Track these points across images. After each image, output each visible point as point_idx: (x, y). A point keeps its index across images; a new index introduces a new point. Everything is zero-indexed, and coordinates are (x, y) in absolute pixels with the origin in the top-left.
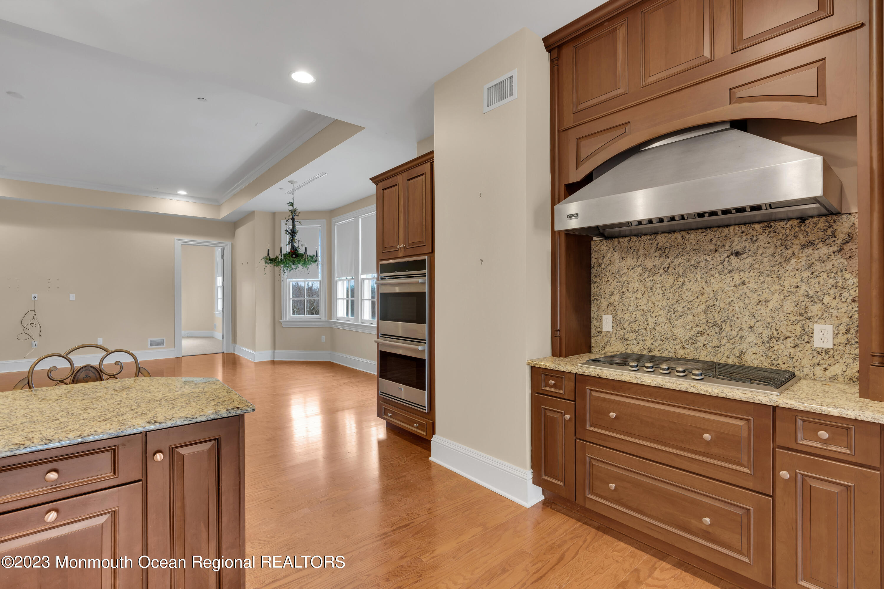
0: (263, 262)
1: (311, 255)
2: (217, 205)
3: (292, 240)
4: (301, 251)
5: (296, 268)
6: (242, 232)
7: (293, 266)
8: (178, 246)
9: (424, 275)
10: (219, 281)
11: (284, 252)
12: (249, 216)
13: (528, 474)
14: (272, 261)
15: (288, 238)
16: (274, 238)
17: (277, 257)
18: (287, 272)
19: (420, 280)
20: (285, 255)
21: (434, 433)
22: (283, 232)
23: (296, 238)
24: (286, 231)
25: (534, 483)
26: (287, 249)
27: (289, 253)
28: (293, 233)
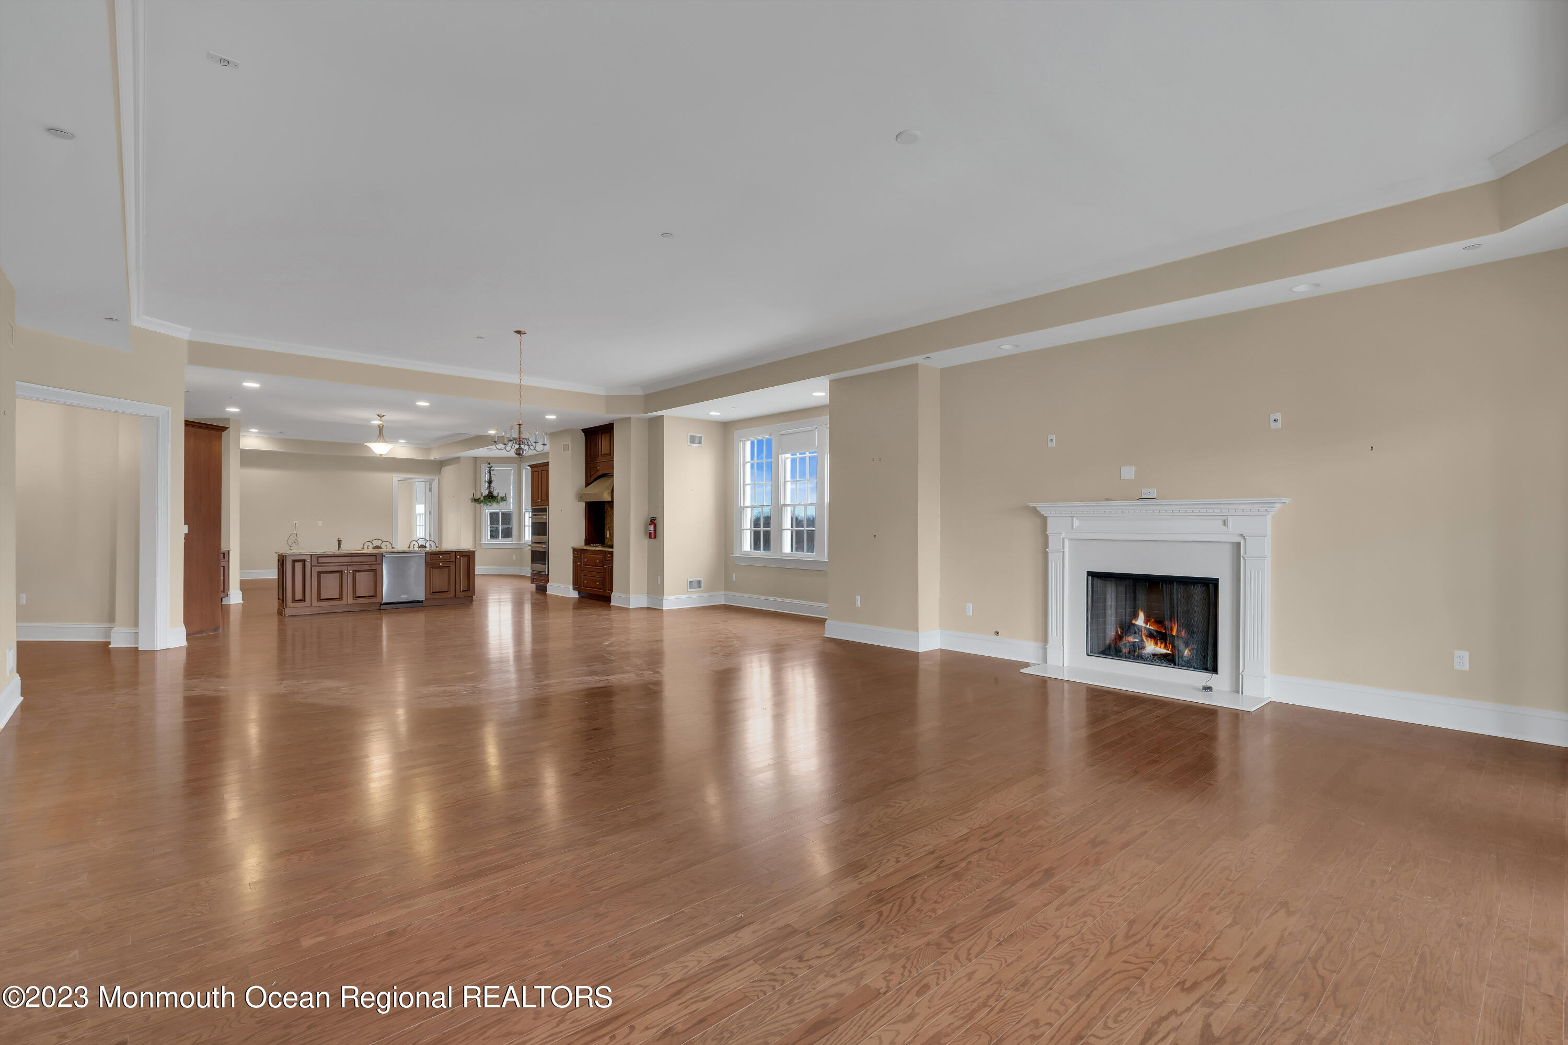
0: (470, 501)
1: (502, 496)
2: (428, 450)
3: (489, 487)
4: (495, 494)
5: (492, 505)
6: (448, 471)
7: (489, 504)
8: (395, 481)
9: (546, 515)
10: (420, 509)
11: (483, 495)
12: (456, 460)
13: (571, 587)
14: (476, 500)
15: (486, 485)
16: (476, 483)
17: (479, 499)
18: (485, 507)
19: (544, 517)
20: (485, 497)
21: (547, 581)
22: (483, 482)
23: (492, 486)
24: (485, 481)
25: (573, 590)
26: (486, 492)
27: (487, 495)
28: (490, 482)
